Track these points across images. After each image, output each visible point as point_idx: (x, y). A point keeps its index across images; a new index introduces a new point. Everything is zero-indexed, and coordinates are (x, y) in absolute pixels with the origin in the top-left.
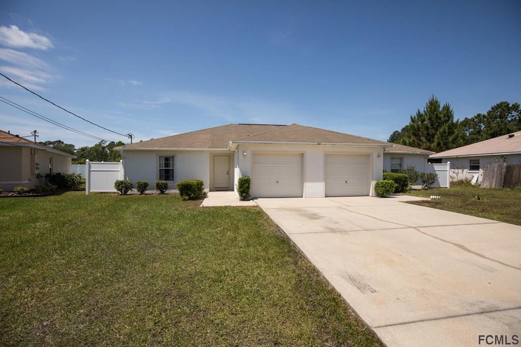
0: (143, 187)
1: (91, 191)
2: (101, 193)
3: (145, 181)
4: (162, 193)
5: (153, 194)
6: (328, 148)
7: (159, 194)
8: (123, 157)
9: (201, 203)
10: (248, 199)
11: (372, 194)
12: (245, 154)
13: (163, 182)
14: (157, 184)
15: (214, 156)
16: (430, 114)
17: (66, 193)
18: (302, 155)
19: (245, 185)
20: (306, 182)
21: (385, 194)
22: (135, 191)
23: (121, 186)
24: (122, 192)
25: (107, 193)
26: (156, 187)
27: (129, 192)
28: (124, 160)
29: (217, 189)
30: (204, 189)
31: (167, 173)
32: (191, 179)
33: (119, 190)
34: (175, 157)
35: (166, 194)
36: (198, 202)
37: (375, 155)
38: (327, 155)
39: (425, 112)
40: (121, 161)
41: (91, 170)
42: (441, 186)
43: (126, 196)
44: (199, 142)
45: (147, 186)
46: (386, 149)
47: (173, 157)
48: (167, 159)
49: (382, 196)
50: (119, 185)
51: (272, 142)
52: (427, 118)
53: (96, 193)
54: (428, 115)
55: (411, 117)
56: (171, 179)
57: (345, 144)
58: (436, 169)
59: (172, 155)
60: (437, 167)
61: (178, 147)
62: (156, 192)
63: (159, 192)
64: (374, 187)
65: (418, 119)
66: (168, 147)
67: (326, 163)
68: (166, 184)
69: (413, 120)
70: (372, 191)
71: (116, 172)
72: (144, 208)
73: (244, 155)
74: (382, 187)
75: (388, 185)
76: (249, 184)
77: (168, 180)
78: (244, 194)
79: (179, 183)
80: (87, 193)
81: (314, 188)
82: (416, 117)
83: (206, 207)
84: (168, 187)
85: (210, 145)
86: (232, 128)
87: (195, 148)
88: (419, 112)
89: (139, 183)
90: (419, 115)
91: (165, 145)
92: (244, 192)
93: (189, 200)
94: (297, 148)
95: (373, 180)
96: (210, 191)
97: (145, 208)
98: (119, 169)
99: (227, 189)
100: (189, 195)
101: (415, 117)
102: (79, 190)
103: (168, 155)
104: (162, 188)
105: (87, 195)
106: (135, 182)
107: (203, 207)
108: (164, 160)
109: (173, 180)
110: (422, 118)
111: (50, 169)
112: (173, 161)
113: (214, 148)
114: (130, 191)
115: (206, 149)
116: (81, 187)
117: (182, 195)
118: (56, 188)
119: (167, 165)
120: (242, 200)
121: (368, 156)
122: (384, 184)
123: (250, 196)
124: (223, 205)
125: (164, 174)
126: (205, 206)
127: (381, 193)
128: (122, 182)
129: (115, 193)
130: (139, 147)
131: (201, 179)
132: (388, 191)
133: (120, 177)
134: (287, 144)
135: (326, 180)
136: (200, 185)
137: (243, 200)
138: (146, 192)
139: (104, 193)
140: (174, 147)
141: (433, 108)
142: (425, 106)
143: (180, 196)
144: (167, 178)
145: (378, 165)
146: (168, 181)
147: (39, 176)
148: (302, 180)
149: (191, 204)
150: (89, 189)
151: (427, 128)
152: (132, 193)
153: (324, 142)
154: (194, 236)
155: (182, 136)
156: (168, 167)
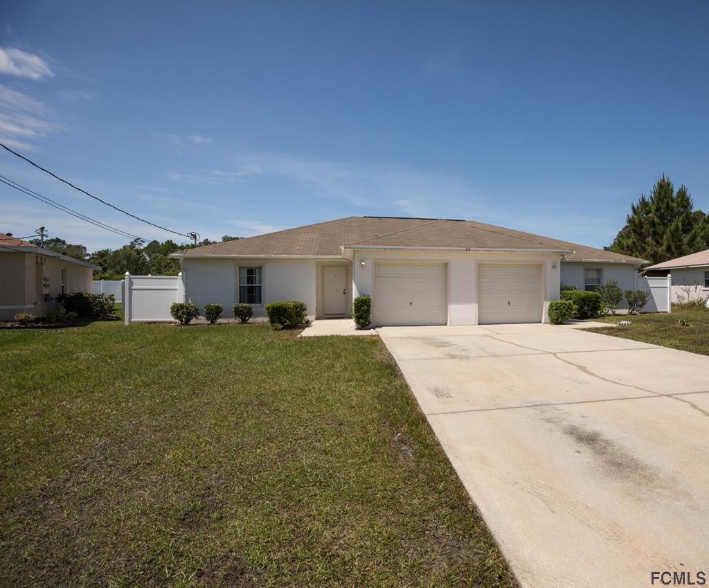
0: (214, 314)
1: (133, 320)
2: (150, 323)
3: (217, 304)
4: (244, 321)
5: (229, 323)
6: (482, 255)
7: (239, 323)
8: (183, 269)
9: (300, 333)
10: (367, 327)
11: (545, 319)
12: (363, 263)
13: (245, 305)
14: (235, 308)
15: (323, 267)
16: (658, 202)
17: (92, 323)
18: (446, 264)
19: (362, 308)
20: (451, 303)
21: (560, 320)
22: (202, 320)
23: (180, 312)
24: (182, 321)
25: (159, 322)
26: (234, 313)
27: (193, 321)
28: (184, 273)
29: (327, 316)
30: (306, 315)
31: (251, 292)
32: (287, 299)
33: (178, 318)
34: (263, 268)
35: (249, 323)
36: (295, 332)
37: (549, 265)
38: (480, 266)
39: (651, 198)
40: (180, 274)
41: (134, 287)
42: (659, 310)
43: (189, 327)
44: (300, 245)
45: (220, 312)
46: (565, 257)
47: (260, 268)
48: (251, 271)
49: (557, 323)
50: (177, 310)
51: (401, 247)
52: (653, 208)
53: (141, 323)
54: (655, 203)
55: (633, 207)
56: (257, 300)
57: (505, 249)
58: (650, 286)
59: (259, 266)
60: (653, 282)
61: (268, 254)
62: (235, 321)
63: (238, 320)
64: (547, 311)
65: (642, 209)
66: (253, 253)
67: (479, 277)
68: (250, 309)
69: (635, 211)
70: (545, 316)
71: (174, 290)
72: (218, 338)
73: (362, 266)
74: (556, 309)
75: (564, 307)
76: (369, 306)
77: (253, 303)
78: (362, 321)
79: (268, 305)
80: (126, 323)
81: (463, 313)
82: (640, 206)
83: (305, 337)
84: (252, 313)
85: (317, 250)
86: (353, 224)
87: (292, 254)
88: (643, 199)
89: (208, 308)
90: (644, 203)
91: (248, 250)
92: (362, 318)
93: (282, 329)
94: (439, 255)
95: (546, 300)
96: (317, 319)
97: (220, 338)
98: (177, 287)
99: (344, 316)
100: (282, 323)
101: (638, 207)
102: (112, 320)
103: (252, 265)
104: (243, 315)
105: (127, 326)
106: (202, 305)
107: (301, 337)
108: (246, 272)
109: (260, 302)
110: (647, 208)
111: (63, 286)
112: (260, 273)
113: (321, 254)
114: (194, 319)
115: (310, 256)
116: (114, 315)
117: (272, 322)
118: (75, 317)
119: (250, 280)
120: (359, 329)
121: (539, 266)
122: (559, 305)
123: (370, 323)
124: (329, 334)
125: (246, 294)
126: (303, 335)
127: (555, 318)
128: (182, 306)
129: (171, 323)
130: (209, 253)
131: (300, 300)
132: (565, 315)
133: (179, 298)
134: (423, 250)
135: (479, 301)
136: (299, 310)
137: (361, 329)
138: (219, 321)
139: (154, 322)
140: (260, 253)
141: (663, 193)
142: (653, 191)
143: (269, 324)
144: (252, 300)
145: (553, 279)
146: (252, 305)
147: (47, 298)
148: (446, 302)
149: (285, 334)
150: (130, 317)
151: (653, 224)
152: (198, 321)
153: (475, 247)
154: (283, 364)
155: (273, 236)
156: (252, 283)
